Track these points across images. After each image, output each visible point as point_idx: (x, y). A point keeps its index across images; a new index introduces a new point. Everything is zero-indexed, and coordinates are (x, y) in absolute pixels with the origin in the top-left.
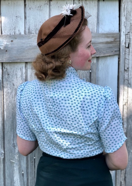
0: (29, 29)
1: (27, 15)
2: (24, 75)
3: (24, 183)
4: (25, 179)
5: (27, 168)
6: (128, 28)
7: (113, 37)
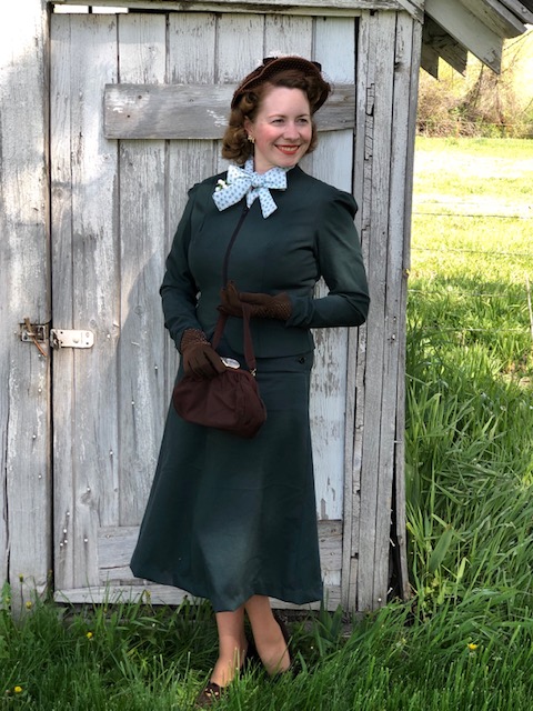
0: (174, 74)
1: (171, 45)
2: (163, 167)
3: (158, 390)
4: (161, 382)
5: (165, 358)
6: (372, 75)
7: (342, 93)
